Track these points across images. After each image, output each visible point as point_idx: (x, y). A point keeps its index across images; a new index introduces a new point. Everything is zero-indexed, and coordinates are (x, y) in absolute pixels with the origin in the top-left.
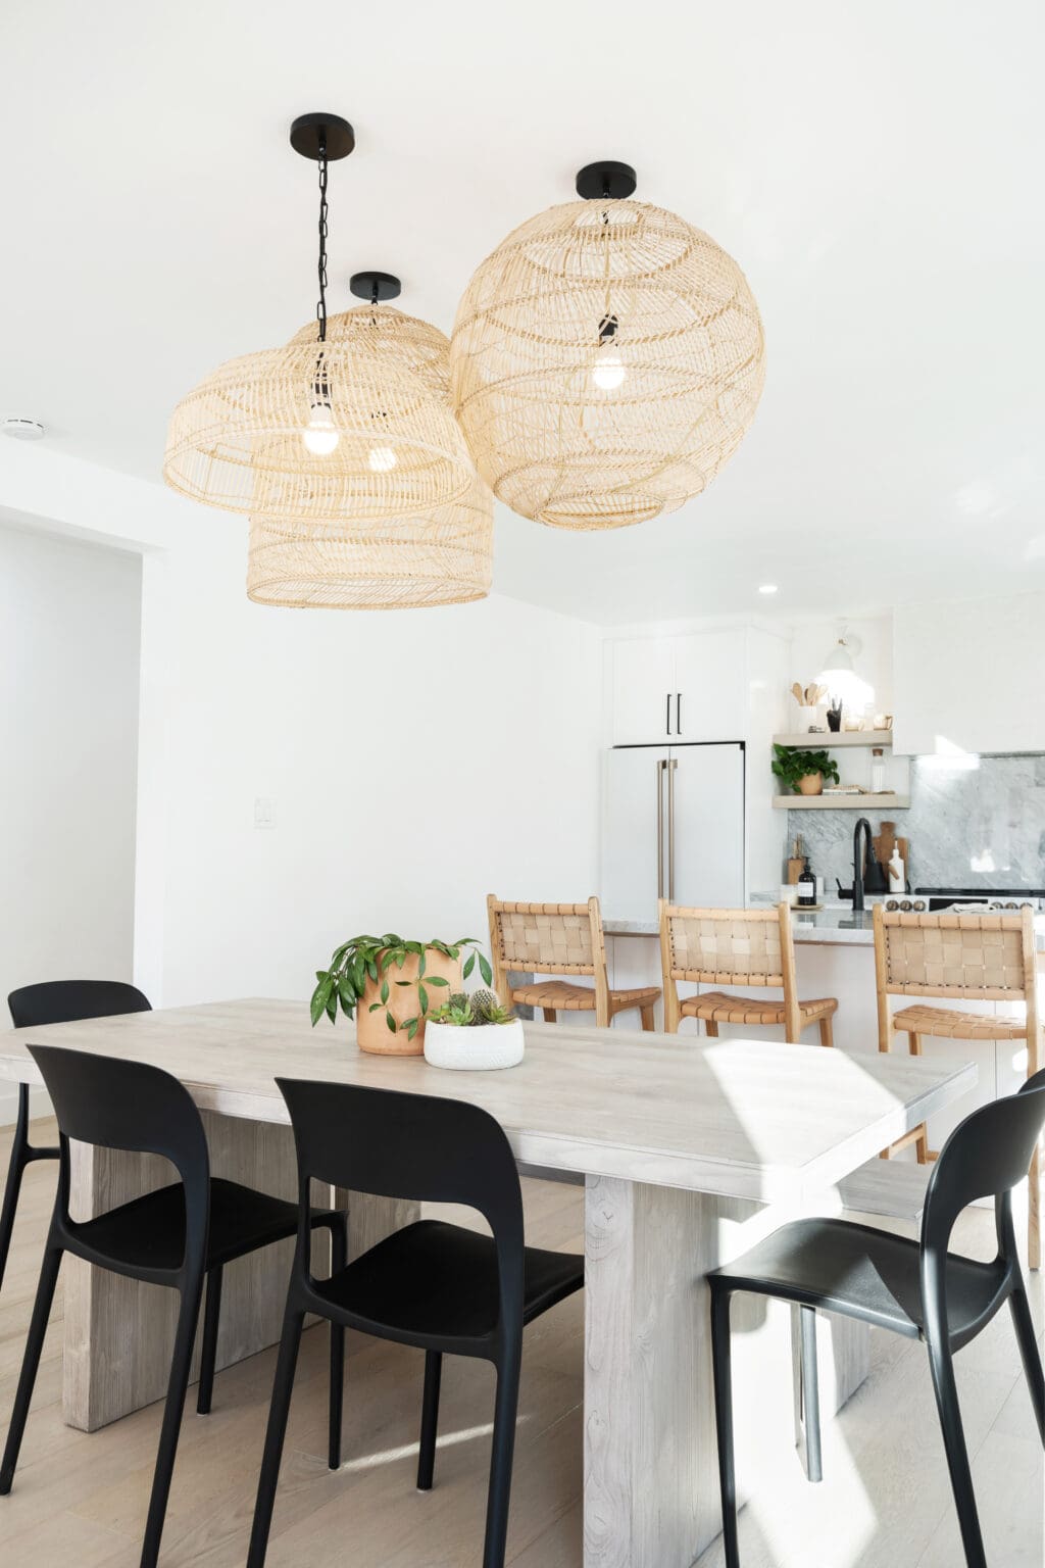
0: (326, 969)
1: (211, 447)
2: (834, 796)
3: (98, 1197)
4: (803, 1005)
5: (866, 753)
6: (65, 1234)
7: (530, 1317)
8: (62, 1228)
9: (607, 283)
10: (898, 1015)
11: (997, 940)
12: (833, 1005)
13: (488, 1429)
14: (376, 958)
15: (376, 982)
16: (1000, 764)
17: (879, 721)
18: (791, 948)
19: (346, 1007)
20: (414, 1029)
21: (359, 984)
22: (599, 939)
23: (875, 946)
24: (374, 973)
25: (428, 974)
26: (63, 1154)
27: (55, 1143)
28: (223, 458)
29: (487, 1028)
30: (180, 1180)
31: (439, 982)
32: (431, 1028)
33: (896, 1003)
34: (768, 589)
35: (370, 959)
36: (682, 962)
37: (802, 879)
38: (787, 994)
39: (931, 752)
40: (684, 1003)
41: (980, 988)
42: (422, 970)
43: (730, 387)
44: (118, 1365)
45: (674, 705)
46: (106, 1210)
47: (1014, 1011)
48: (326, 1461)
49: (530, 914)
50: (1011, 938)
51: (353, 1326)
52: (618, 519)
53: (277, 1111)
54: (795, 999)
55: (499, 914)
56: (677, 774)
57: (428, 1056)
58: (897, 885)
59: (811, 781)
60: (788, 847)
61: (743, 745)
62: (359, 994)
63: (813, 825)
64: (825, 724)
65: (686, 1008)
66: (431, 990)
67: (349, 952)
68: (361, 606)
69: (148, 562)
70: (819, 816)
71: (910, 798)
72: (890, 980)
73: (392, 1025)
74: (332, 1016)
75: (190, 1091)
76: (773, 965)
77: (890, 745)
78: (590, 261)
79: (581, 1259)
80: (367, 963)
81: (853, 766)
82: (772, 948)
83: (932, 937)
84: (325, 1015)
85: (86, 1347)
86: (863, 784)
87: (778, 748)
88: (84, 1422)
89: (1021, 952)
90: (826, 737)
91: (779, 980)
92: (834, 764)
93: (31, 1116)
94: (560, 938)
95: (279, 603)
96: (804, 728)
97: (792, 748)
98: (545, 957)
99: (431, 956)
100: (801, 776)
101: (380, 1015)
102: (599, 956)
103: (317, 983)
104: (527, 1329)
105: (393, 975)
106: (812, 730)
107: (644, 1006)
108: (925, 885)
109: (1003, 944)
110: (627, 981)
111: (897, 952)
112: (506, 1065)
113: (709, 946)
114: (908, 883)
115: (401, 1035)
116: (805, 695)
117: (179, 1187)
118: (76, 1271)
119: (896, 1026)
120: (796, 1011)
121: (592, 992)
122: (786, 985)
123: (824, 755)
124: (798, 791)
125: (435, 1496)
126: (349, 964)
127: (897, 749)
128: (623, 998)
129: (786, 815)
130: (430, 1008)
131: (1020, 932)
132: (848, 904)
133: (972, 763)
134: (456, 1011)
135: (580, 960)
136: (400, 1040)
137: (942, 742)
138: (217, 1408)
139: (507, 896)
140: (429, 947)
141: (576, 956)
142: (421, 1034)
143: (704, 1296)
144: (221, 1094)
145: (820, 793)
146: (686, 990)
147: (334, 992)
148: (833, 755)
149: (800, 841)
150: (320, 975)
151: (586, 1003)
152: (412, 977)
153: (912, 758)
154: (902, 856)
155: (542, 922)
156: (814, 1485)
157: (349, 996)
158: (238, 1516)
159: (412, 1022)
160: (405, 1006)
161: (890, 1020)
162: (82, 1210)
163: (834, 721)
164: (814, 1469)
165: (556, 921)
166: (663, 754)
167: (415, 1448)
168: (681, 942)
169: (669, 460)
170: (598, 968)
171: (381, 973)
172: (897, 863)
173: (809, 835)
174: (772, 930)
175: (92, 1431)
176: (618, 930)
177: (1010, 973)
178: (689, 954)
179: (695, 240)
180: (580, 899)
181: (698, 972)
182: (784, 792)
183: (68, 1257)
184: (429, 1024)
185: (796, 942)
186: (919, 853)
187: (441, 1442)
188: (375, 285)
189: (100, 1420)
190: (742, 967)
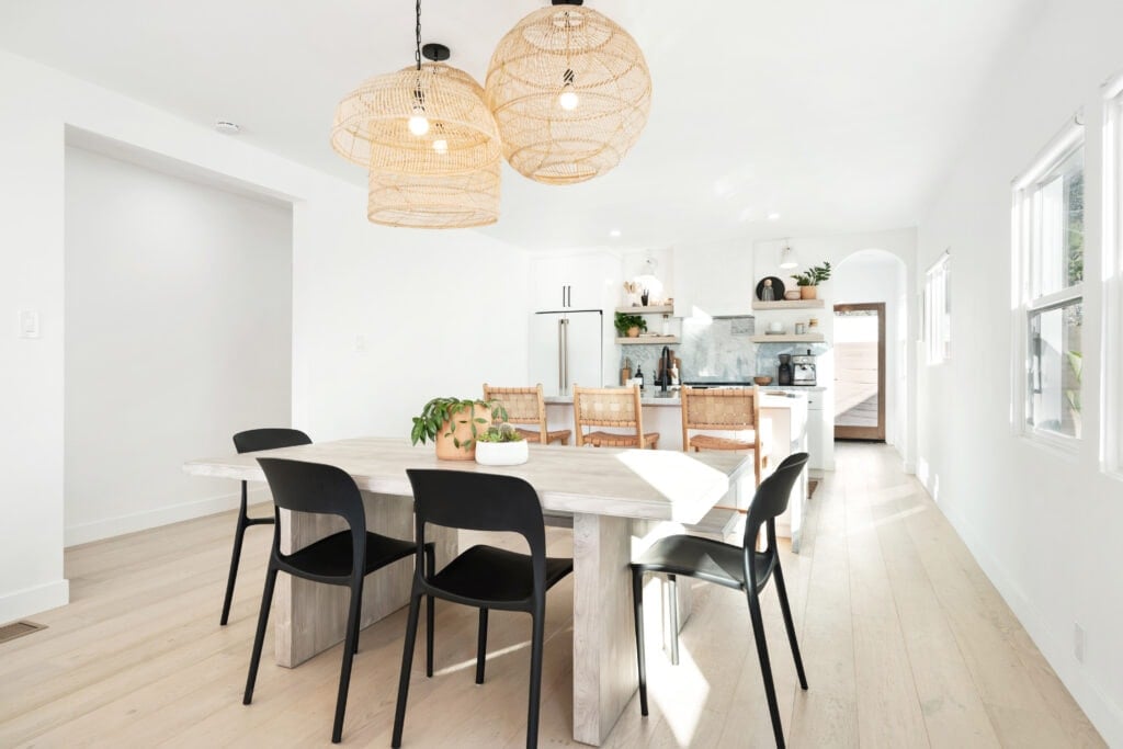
0: (419, 416)
1: (354, 129)
2: (645, 338)
3: (294, 543)
4: (646, 436)
5: (661, 315)
6: (278, 562)
7: (549, 586)
8: (277, 558)
9: (569, 54)
10: (692, 439)
11: (740, 401)
12: (657, 436)
13: (529, 643)
14: (448, 408)
15: (448, 421)
16: (724, 322)
17: (666, 300)
18: (640, 409)
19: (431, 435)
20: (469, 446)
21: (439, 422)
22: (542, 406)
23: (682, 406)
24: (447, 417)
25: (475, 417)
26: (276, 521)
27: (272, 515)
28: (360, 136)
29: (510, 444)
30: (349, 528)
31: (481, 421)
32: (479, 444)
33: (691, 433)
34: (616, 233)
35: (445, 409)
36: (585, 415)
37: (637, 376)
38: (638, 431)
39: (690, 315)
40: (584, 437)
41: (733, 424)
42: (473, 415)
43: (636, 108)
44: (306, 631)
45: (567, 292)
46: (298, 549)
47: (747, 436)
48: (426, 674)
49: (506, 393)
50: (747, 400)
51: (441, 597)
52: (571, 180)
53: (406, 489)
54: (642, 433)
55: (489, 394)
56: (569, 326)
57: (477, 458)
58: (675, 381)
59: (634, 330)
60: (622, 364)
61: (601, 312)
62: (439, 429)
63: (634, 352)
64: (640, 302)
65: (586, 439)
66: (478, 425)
67: (433, 407)
68: (426, 227)
69: (295, 208)
70: (636, 348)
71: (681, 339)
72: (689, 422)
73: (457, 444)
74: (423, 440)
75: (355, 480)
76: (631, 416)
77: (672, 312)
78: (559, 41)
79: (571, 560)
80: (443, 412)
81: (654, 323)
82: (630, 408)
83: (710, 400)
84: (419, 440)
85: (289, 622)
86: (658, 331)
87: (617, 314)
88: (288, 662)
89: (752, 407)
90: (641, 309)
91: (634, 424)
92: (645, 322)
93: (249, 503)
94: (522, 405)
95: (384, 223)
96: (630, 304)
97: (624, 314)
98: (515, 415)
99: (477, 407)
100: (629, 328)
101: (451, 439)
102: (542, 414)
103: (413, 424)
104: (548, 593)
105: (457, 418)
106: (634, 305)
107: (563, 438)
108: (688, 380)
109: (744, 403)
110: (553, 428)
111: (693, 408)
112: (521, 462)
113: (599, 407)
114: (680, 381)
115: (462, 449)
116: (630, 288)
117: (348, 532)
118: (284, 580)
119: (691, 445)
120: (642, 438)
121: (539, 434)
122: (637, 426)
123: (639, 318)
124: (627, 335)
125: (486, 686)
126: (432, 414)
127: (676, 314)
128: (554, 435)
129: (620, 347)
130: (478, 433)
131: (752, 397)
132: (660, 388)
133: (710, 321)
134: (493, 435)
135: (532, 416)
136: (461, 452)
137: (696, 310)
138: (362, 651)
139: (494, 384)
140: (476, 403)
141: (531, 414)
142: (474, 448)
143: (629, 575)
144: (370, 481)
145: (638, 336)
146: (585, 430)
147: (426, 428)
148: (644, 318)
149: (628, 360)
150: (415, 420)
151: (536, 438)
152: (468, 418)
153: (682, 319)
154: (677, 367)
155: (512, 397)
156: (675, 666)
157: (433, 430)
158: (382, 705)
159: (468, 442)
160: (464, 434)
161: (689, 441)
162: (286, 550)
163: (645, 300)
164: (675, 659)
165: (520, 397)
166: (562, 316)
167: (474, 661)
168: (584, 406)
169: (605, 146)
170: (542, 420)
171: (450, 416)
172: (675, 370)
173: (632, 357)
174: (630, 399)
175: (294, 667)
176: (551, 401)
177: (746, 416)
178: (589, 412)
179: (614, 29)
180: (533, 386)
181: (593, 421)
182: (620, 336)
183: (280, 573)
184: (478, 443)
185: (643, 406)
186: (685, 365)
187: (488, 657)
188: (437, 52)
189: (297, 662)
190: (615, 417)
